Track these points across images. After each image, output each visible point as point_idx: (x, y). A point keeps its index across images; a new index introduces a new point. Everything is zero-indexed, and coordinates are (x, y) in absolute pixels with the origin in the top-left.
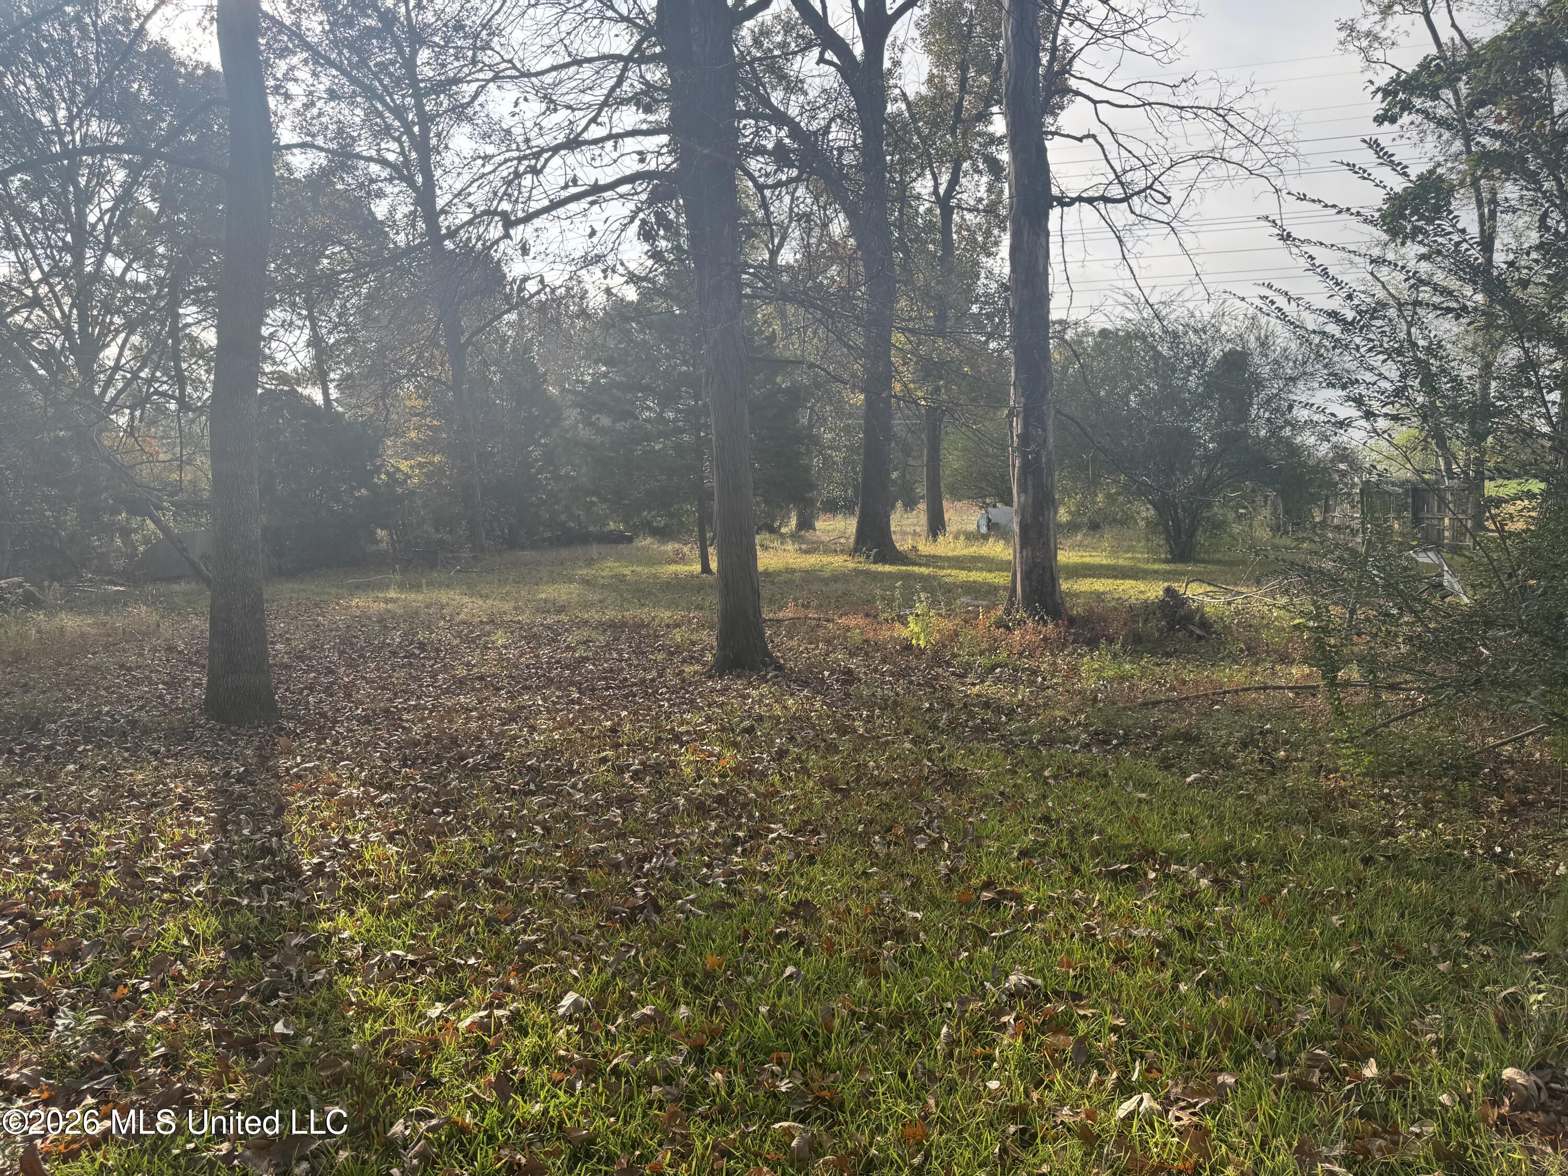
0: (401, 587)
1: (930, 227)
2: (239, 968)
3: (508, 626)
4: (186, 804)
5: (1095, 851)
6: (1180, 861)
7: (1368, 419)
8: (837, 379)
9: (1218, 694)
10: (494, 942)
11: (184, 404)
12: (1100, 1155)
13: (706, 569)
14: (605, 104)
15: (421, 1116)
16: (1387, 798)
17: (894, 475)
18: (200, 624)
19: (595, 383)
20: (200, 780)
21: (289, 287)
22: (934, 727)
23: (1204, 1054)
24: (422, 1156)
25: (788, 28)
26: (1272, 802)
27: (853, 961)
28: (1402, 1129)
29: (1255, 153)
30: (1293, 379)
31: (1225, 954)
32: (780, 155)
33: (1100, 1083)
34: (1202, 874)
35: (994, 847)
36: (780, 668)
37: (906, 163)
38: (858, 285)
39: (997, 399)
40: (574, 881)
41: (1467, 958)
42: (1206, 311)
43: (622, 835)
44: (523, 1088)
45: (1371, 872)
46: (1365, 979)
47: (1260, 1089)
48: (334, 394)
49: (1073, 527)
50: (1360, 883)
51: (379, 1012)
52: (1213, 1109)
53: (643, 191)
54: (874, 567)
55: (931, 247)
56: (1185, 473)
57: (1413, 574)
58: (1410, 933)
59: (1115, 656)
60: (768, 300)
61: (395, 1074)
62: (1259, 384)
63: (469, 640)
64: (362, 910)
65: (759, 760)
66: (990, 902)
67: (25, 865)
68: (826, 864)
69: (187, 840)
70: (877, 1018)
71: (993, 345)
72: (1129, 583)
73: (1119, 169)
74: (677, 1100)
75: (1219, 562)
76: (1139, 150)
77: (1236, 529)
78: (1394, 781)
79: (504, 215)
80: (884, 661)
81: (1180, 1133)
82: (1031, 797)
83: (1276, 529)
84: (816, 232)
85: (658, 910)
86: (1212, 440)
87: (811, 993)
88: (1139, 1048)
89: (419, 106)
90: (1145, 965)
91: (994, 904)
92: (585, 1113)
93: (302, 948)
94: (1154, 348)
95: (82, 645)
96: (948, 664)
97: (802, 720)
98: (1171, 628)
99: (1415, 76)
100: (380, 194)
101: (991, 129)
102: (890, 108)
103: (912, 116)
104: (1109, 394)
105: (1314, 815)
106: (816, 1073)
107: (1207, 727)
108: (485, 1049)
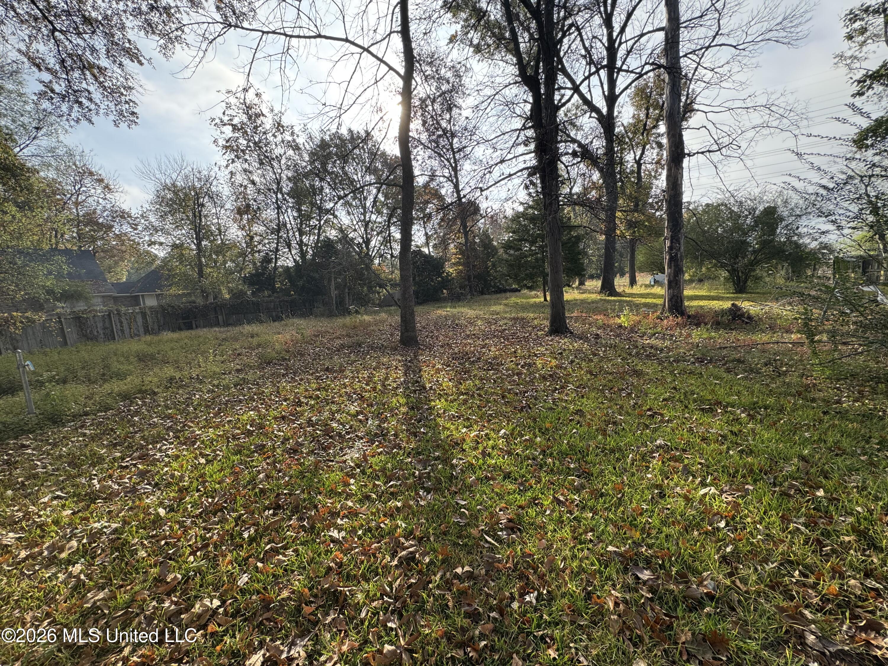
0: (451, 307)
1: (632, 172)
2: (411, 413)
3: (481, 319)
4: (397, 368)
5: (695, 401)
6: (733, 407)
7: (839, 230)
8: (594, 231)
9: (755, 344)
10: (480, 413)
11: (392, 255)
12: (692, 505)
13: (545, 300)
14: (513, 146)
15: (460, 459)
16: (838, 389)
17: (616, 265)
18: (398, 318)
19: (509, 240)
20: (400, 361)
21: (418, 219)
22: (630, 354)
23: (739, 477)
24: (461, 470)
25: (577, 108)
26: (778, 387)
27: (597, 430)
28: (836, 517)
29: (785, 121)
30: (800, 216)
31: (751, 442)
32: (574, 154)
33: (693, 481)
34: (743, 412)
35: (653, 397)
36: (572, 333)
37: (623, 149)
38: (603, 196)
39: (659, 234)
40: (503, 397)
41: (877, 456)
42: (756, 191)
43: (518, 385)
44: (489, 455)
45: (826, 418)
46: (820, 458)
47: (765, 493)
48: (431, 250)
49: (691, 281)
50: (821, 421)
51: (448, 429)
52: (743, 497)
53: (526, 173)
54: (607, 298)
55: (633, 179)
56: (743, 258)
57: (861, 296)
58: (845, 443)
59: (708, 330)
60: (569, 206)
61: (453, 447)
62: (782, 219)
63: (470, 323)
64: (443, 400)
65: (564, 363)
66: (650, 415)
67: (359, 381)
68: (588, 398)
69: (397, 378)
70: (606, 449)
71: (658, 213)
72: (715, 302)
73: (716, 138)
74: (537, 465)
75: (758, 293)
76: (726, 129)
77: (767, 279)
78: (842, 382)
79: (481, 188)
80: (611, 331)
81: (728, 503)
82: (669, 380)
83: (787, 279)
84: (587, 179)
85: (530, 408)
86: (757, 244)
87: (582, 438)
88: (711, 471)
89: (454, 157)
90: (714, 442)
91: (652, 416)
92: (508, 465)
93: (427, 409)
94: (730, 209)
95: (369, 324)
96: (636, 332)
97: (579, 351)
98: (734, 319)
99: (878, 71)
100: (443, 187)
101: (659, 131)
102: (617, 130)
103: (626, 131)
104: (709, 229)
105: (799, 394)
106: (584, 464)
107: (749, 358)
108: (478, 443)
